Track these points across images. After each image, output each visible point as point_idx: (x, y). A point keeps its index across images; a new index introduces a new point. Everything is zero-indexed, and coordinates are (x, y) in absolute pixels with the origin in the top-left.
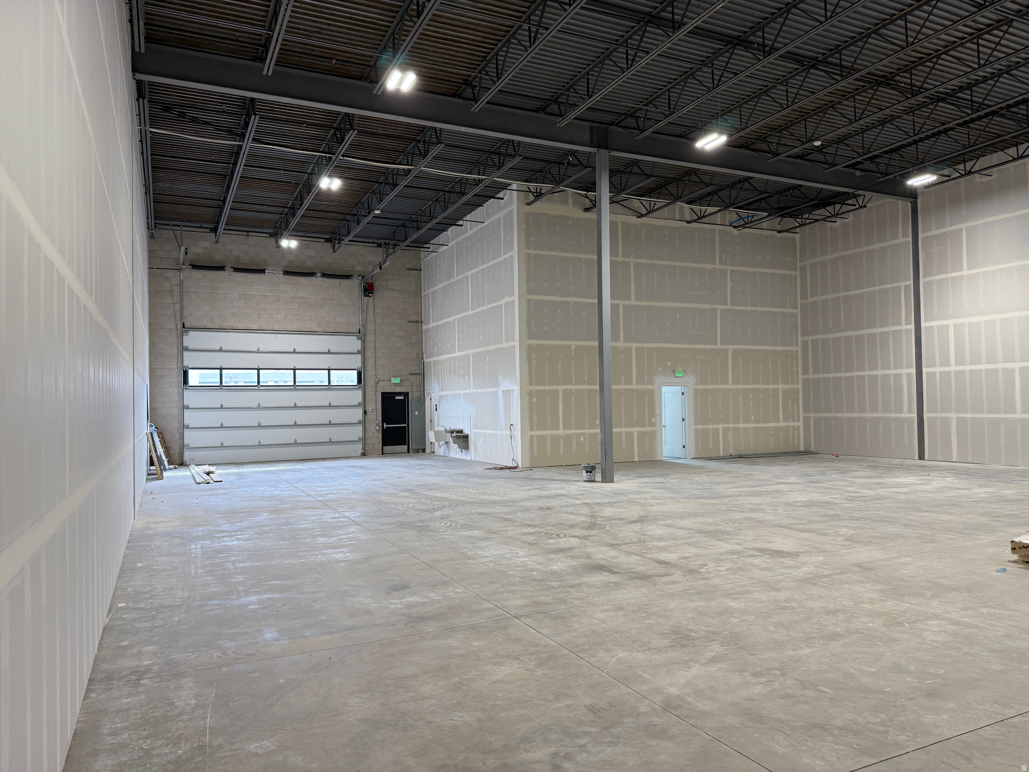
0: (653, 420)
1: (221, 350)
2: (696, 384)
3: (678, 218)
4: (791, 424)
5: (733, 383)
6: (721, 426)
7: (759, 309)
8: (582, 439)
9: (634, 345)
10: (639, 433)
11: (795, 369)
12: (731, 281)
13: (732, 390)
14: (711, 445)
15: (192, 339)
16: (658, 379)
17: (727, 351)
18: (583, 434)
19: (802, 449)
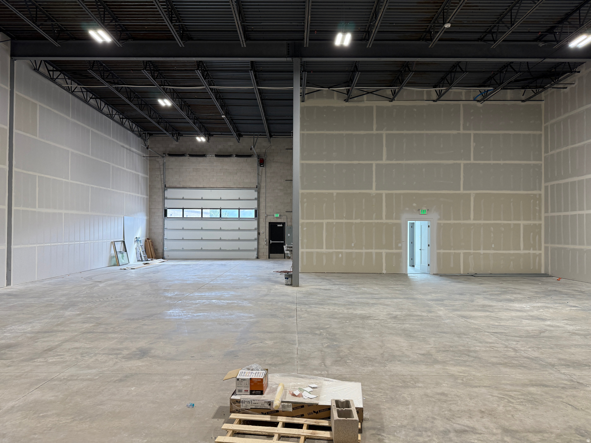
0: (400, 245)
1: (183, 199)
2: (439, 219)
3: (425, 99)
4: (532, 252)
5: (474, 219)
6: (462, 252)
7: (502, 162)
8: (340, 255)
9: (384, 192)
10: (387, 254)
11: (537, 208)
12: (474, 142)
13: (474, 224)
14: (452, 265)
15: (169, 193)
16: (404, 216)
17: (469, 195)
18: (341, 253)
19: (543, 272)
